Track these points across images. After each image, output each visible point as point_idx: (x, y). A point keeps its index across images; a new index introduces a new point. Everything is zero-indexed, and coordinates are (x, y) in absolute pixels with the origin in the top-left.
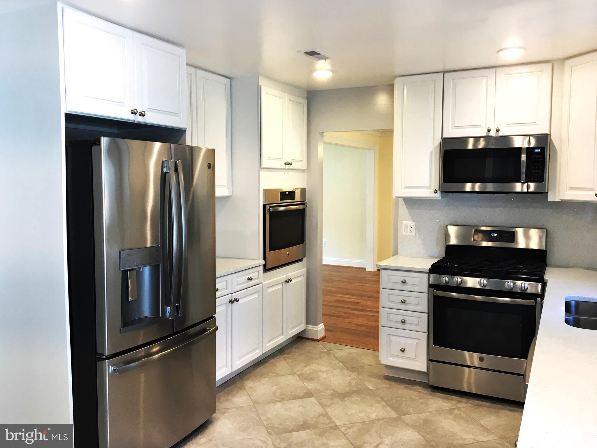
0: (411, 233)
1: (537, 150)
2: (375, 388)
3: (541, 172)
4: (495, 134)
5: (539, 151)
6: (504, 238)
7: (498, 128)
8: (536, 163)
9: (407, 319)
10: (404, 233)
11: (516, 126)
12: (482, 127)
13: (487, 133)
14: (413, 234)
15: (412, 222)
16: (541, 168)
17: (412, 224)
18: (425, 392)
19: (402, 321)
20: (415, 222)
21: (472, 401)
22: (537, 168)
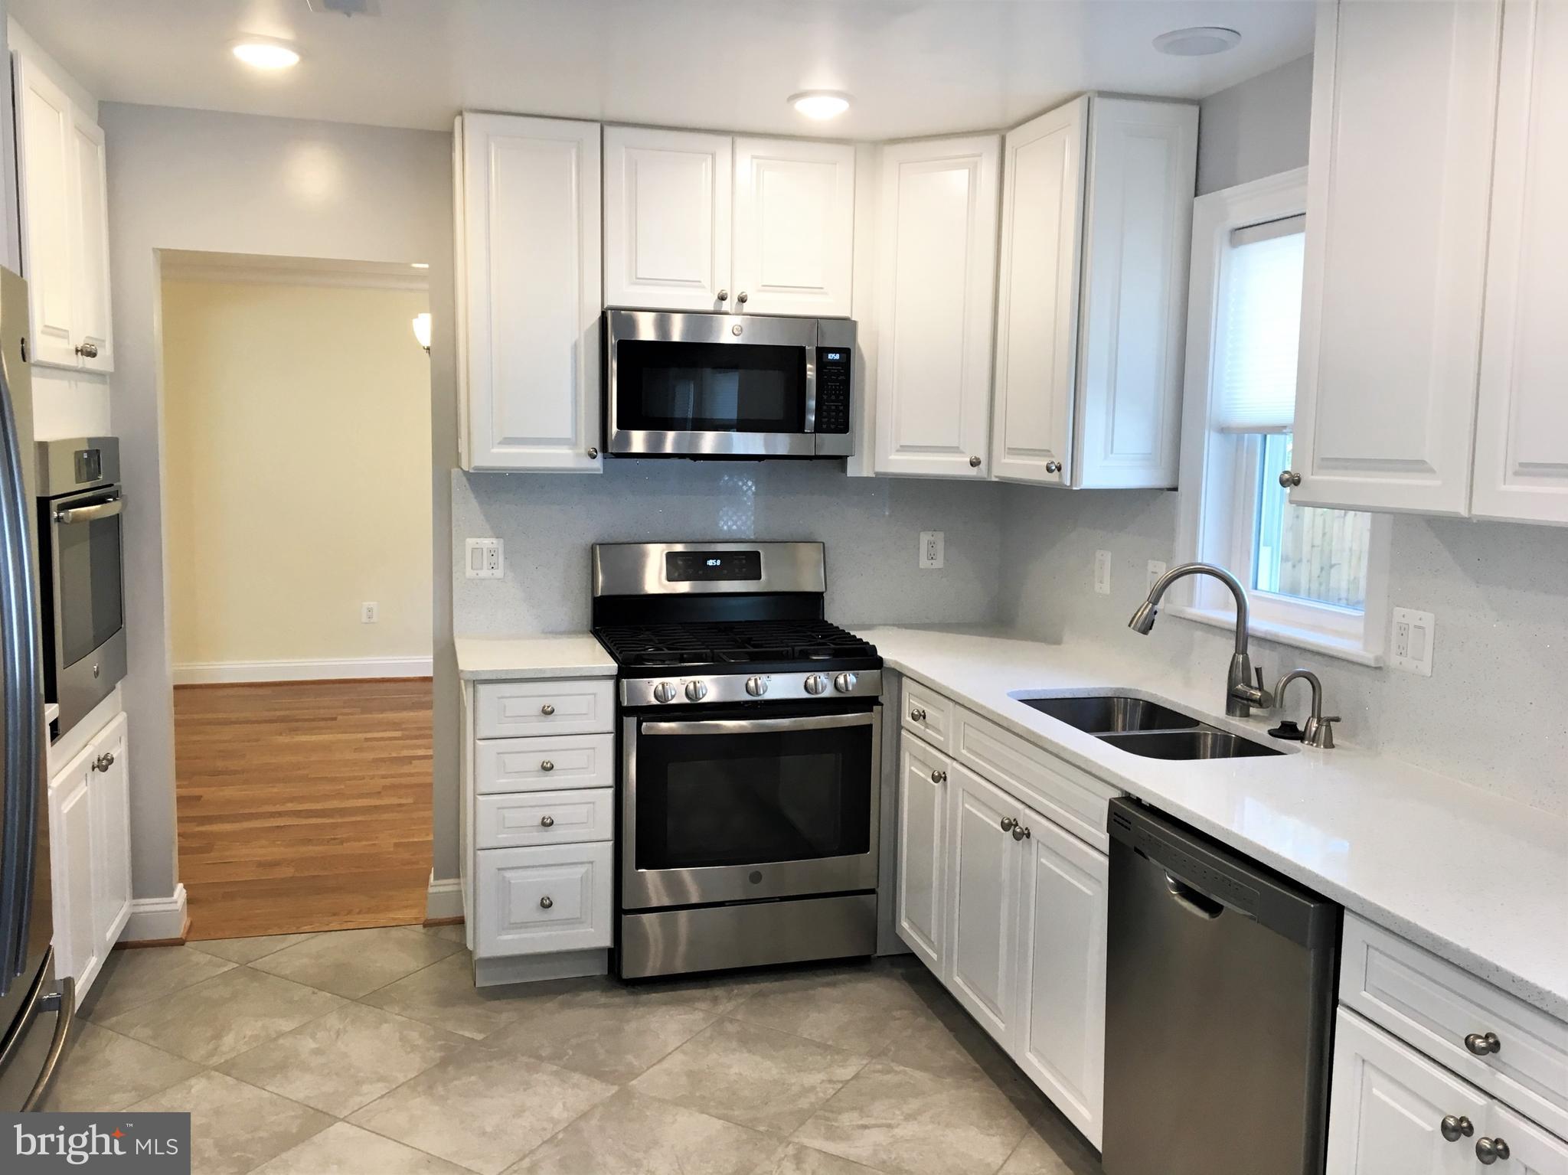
0: (493, 571)
1: (833, 355)
2: (489, 1033)
3: (841, 408)
4: (735, 309)
5: (837, 357)
6: (737, 570)
7: (744, 294)
8: (832, 386)
9: (556, 814)
10: (470, 573)
11: (791, 292)
12: (704, 287)
13: (715, 304)
14: (499, 573)
15: (495, 541)
16: (842, 398)
17: (491, 546)
18: (617, 1000)
19: (544, 824)
20: (502, 540)
21: (737, 989)
22: (833, 397)
